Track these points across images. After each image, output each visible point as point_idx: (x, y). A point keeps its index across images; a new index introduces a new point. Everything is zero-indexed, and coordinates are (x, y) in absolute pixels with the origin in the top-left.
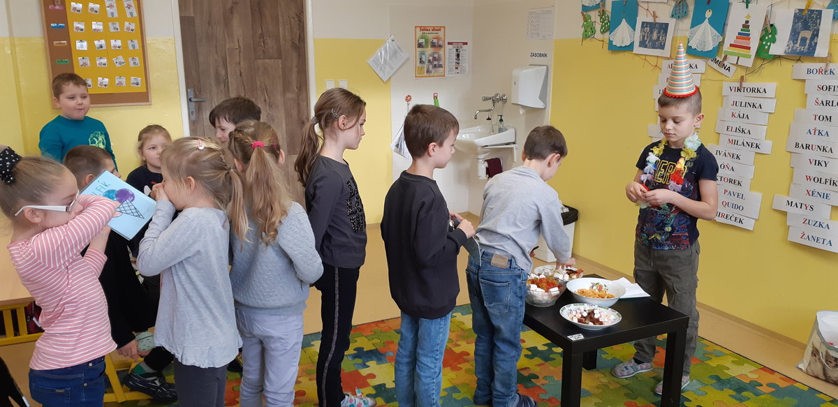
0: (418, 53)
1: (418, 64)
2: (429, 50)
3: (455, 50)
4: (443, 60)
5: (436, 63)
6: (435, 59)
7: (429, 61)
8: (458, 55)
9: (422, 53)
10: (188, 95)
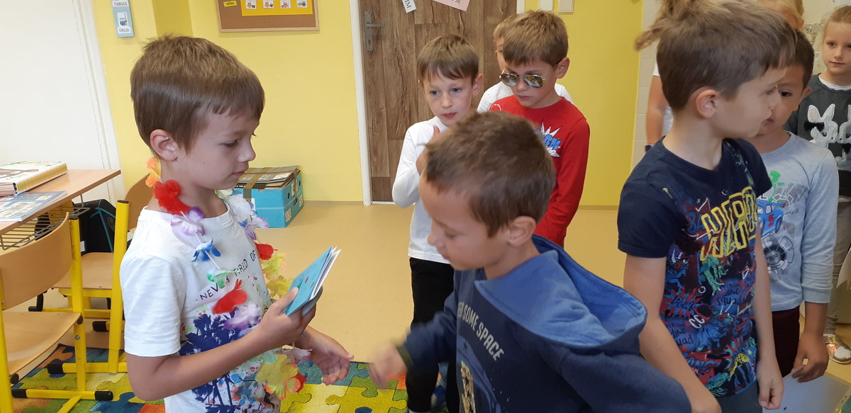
10: (364, 19)
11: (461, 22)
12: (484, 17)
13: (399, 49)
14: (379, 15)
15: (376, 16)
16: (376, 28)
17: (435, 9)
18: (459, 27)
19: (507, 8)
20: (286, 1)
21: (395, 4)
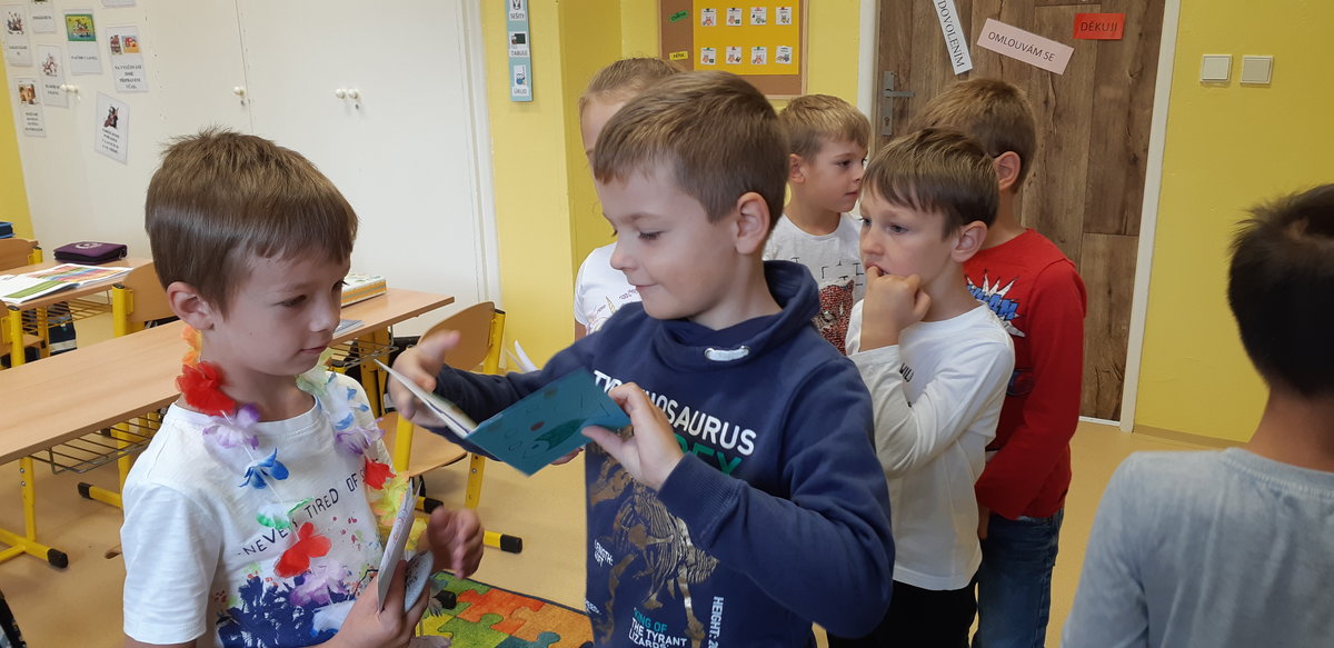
10: (882, 83)
11: (1051, 93)
12: (1096, 86)
14: (908, 79)
15: (903, 79)
16: (900, 98)
17: (1005, 69)
18: (1046, 102)
19: (1141, 73)
20: (760, 53)
21: (936, 58)
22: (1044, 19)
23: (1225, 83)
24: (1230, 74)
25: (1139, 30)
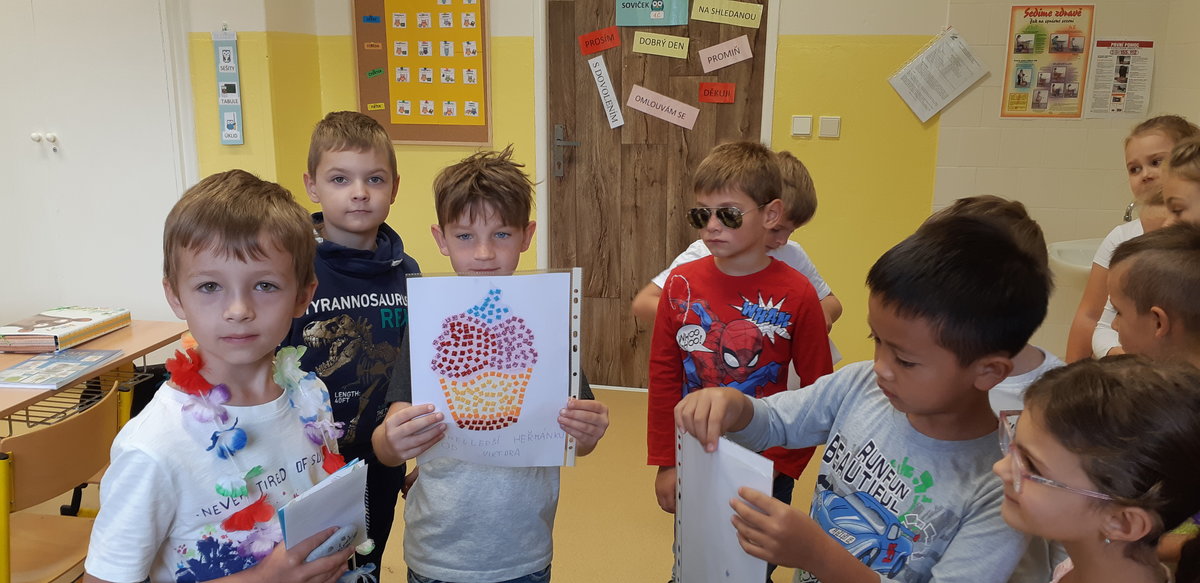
0: (1013, 65)
1: (1012, 88)
2: (1044, 59)
3: (1115, 59)
4: (1079, 80)
5: (1058, 86)
6: (1057, 78)
7: (1042, 83)
8: (1123, 72)
9: (1028, 65)
10: (554, 134)
11: (684, 144)
12: (717, 136)
13: (599, 176)
14: (574, 131)
15: (570, 132)
16: (569, 146)
17: (649, 126)
18: (681, 151)
19: (748, 128)
20: (450, 107)
21: (596, 116)
22: (677, 87)
23: (808, 137)
24: (812, 131)
25: (745, 96)
